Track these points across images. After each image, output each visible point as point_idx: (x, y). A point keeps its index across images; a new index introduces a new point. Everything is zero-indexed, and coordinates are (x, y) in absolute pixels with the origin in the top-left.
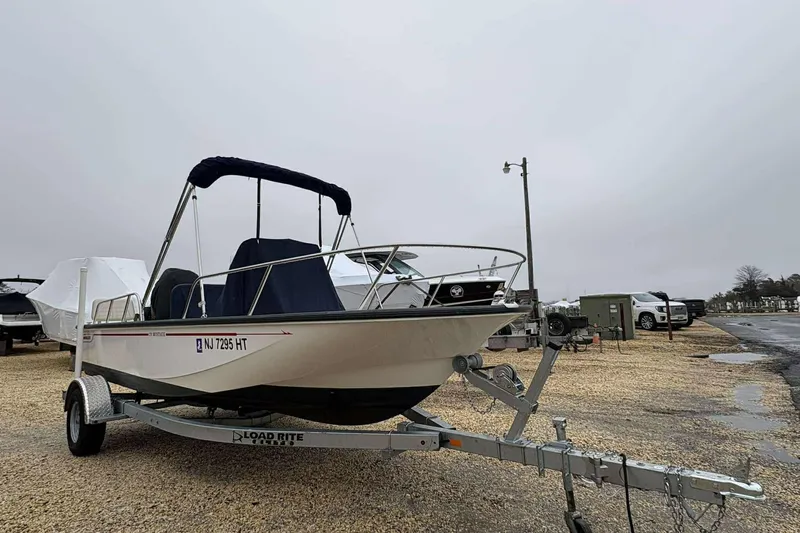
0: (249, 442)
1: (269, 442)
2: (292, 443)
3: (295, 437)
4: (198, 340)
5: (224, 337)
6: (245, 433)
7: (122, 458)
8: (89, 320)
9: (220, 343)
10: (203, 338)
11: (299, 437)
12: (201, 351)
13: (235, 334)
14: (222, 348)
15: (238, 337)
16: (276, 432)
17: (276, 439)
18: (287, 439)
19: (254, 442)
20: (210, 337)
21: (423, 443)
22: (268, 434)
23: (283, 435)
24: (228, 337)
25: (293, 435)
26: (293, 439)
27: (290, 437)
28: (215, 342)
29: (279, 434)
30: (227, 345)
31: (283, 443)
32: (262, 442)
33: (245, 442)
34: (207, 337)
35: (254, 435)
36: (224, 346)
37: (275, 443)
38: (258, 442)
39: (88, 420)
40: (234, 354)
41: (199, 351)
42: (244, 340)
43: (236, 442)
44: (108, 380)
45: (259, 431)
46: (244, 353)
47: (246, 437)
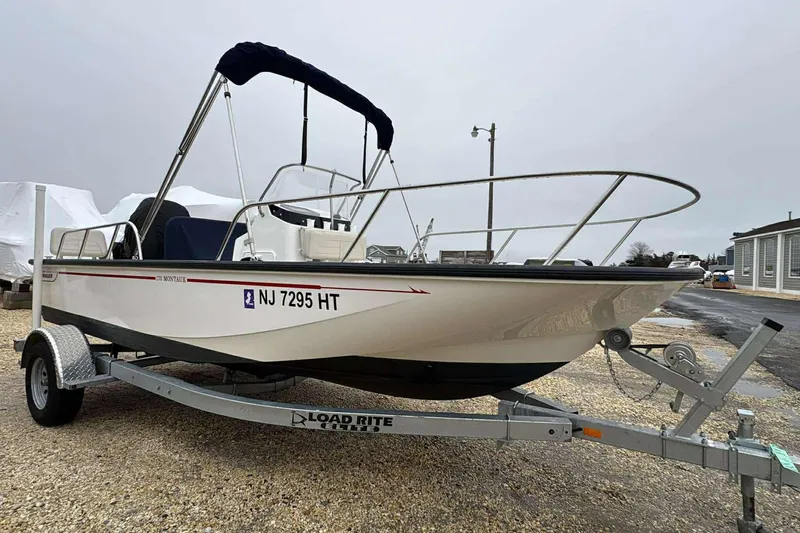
0: (316, 425)
1: (345, 428)
2: (377, 429)
3: (382, 422)
4: (246, 291)
5: (296, 290)
6: (311, 414)
7: (109, 429)
8: (47, 254)
9: (289, 298)
10: (256, 289)
11: (387, 422)
12: (253, 307)
13: (319, 287)
14: (291, 305)
15: (323, 293)
16: (354, 415)
17: (354, 422)
18: (370, 423)
19: (323, 426)
20: (270, 289)
21: (551, 432)
22: (344, 417)
23: (365, 418)
24: (304, 291)
25: (378, 419)
26: (378, 423)
27: (374, 421)
28: (279, 297)
29: (359, 418)
30: (303, 301)
31: (365, 429)
32: (334, 427)
33: (309, 425)
34: (263, 288)
35: (323, 418)
36: (295, 302)
37: (353, 428)
38: (329, 426)
39: (63, 382)
40: (315, 314)
41: (247, 306)
42: (335, 296)
43: (297, 426)
44: (84, 331)
45: (330, 413)
46: (331, 313)
47: (311, 419)
